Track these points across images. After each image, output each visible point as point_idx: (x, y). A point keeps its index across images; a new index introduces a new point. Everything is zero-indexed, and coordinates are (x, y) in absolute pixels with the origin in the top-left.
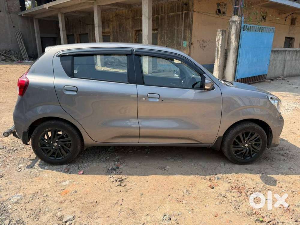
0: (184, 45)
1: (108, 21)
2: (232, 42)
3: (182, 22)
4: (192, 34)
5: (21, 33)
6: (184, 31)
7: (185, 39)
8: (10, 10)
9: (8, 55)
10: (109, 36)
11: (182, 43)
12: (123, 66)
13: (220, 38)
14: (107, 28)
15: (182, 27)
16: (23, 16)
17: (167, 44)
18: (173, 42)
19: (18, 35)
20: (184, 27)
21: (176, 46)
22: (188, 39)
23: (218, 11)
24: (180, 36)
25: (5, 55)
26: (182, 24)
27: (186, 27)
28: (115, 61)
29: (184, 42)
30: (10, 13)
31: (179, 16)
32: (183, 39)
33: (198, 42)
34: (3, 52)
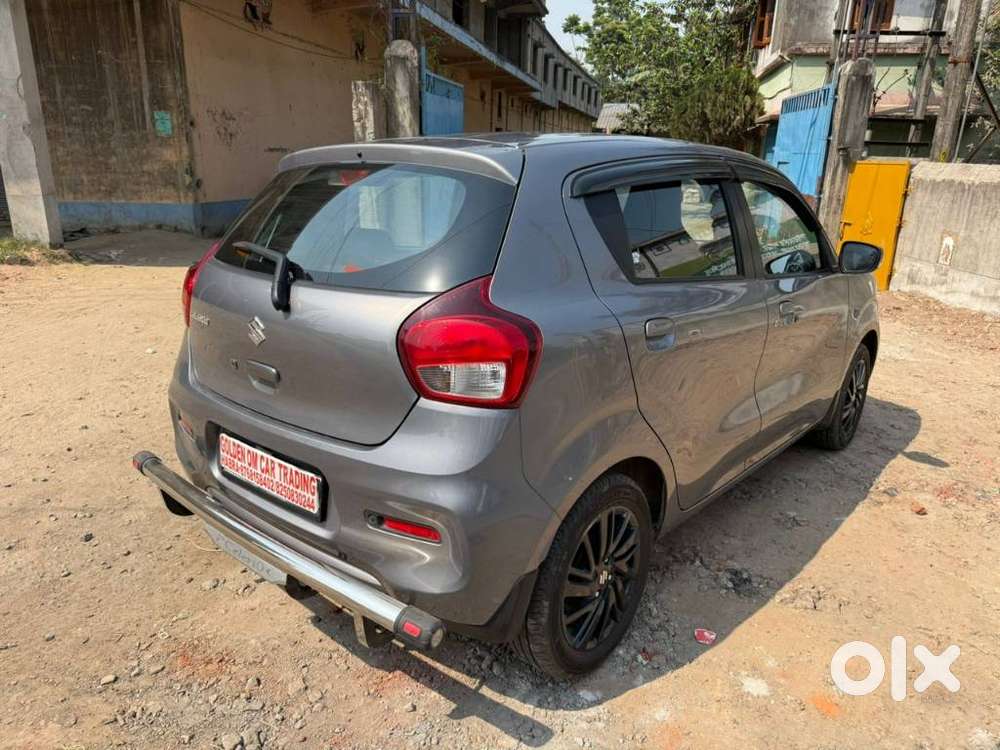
0: (160, 127)
2: (403, 127)
3: (134, 35)
4: (186, 87)
6: (150, 72)
7: (159, 102)
11: (148, 118)
13: (366, 109)
15: (138, 55)
17: (74, 118)
18: (105, 114)
20: (147, 55)
21: (124, 129)
22: (172, 103)
23: (248, 9)
24: (134, 89)
26: (136, 43)
27: (156, 57)
29: (156, 117)
31: (117, 10)
32: (152, 105)
33: (211, 118)
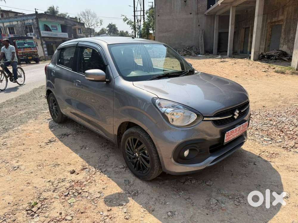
1: (284, 6)
5: (203, 31)
8: (198, 11)
9: (189, 51)
10: (282, 25)
12: (285, 60)
14: (281, 15)
16: (207, 15)
19: (200, 32)
25: (188, 50)
28: (275, 54)
30: (198, 14)
34: (187, 48)
